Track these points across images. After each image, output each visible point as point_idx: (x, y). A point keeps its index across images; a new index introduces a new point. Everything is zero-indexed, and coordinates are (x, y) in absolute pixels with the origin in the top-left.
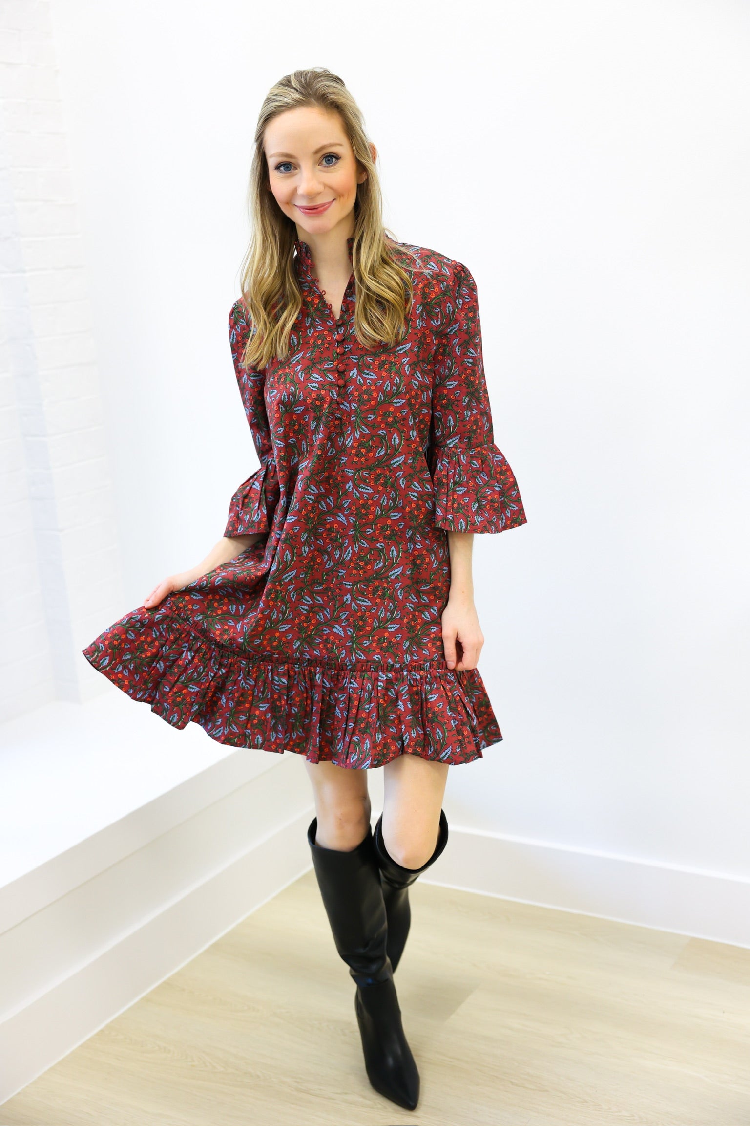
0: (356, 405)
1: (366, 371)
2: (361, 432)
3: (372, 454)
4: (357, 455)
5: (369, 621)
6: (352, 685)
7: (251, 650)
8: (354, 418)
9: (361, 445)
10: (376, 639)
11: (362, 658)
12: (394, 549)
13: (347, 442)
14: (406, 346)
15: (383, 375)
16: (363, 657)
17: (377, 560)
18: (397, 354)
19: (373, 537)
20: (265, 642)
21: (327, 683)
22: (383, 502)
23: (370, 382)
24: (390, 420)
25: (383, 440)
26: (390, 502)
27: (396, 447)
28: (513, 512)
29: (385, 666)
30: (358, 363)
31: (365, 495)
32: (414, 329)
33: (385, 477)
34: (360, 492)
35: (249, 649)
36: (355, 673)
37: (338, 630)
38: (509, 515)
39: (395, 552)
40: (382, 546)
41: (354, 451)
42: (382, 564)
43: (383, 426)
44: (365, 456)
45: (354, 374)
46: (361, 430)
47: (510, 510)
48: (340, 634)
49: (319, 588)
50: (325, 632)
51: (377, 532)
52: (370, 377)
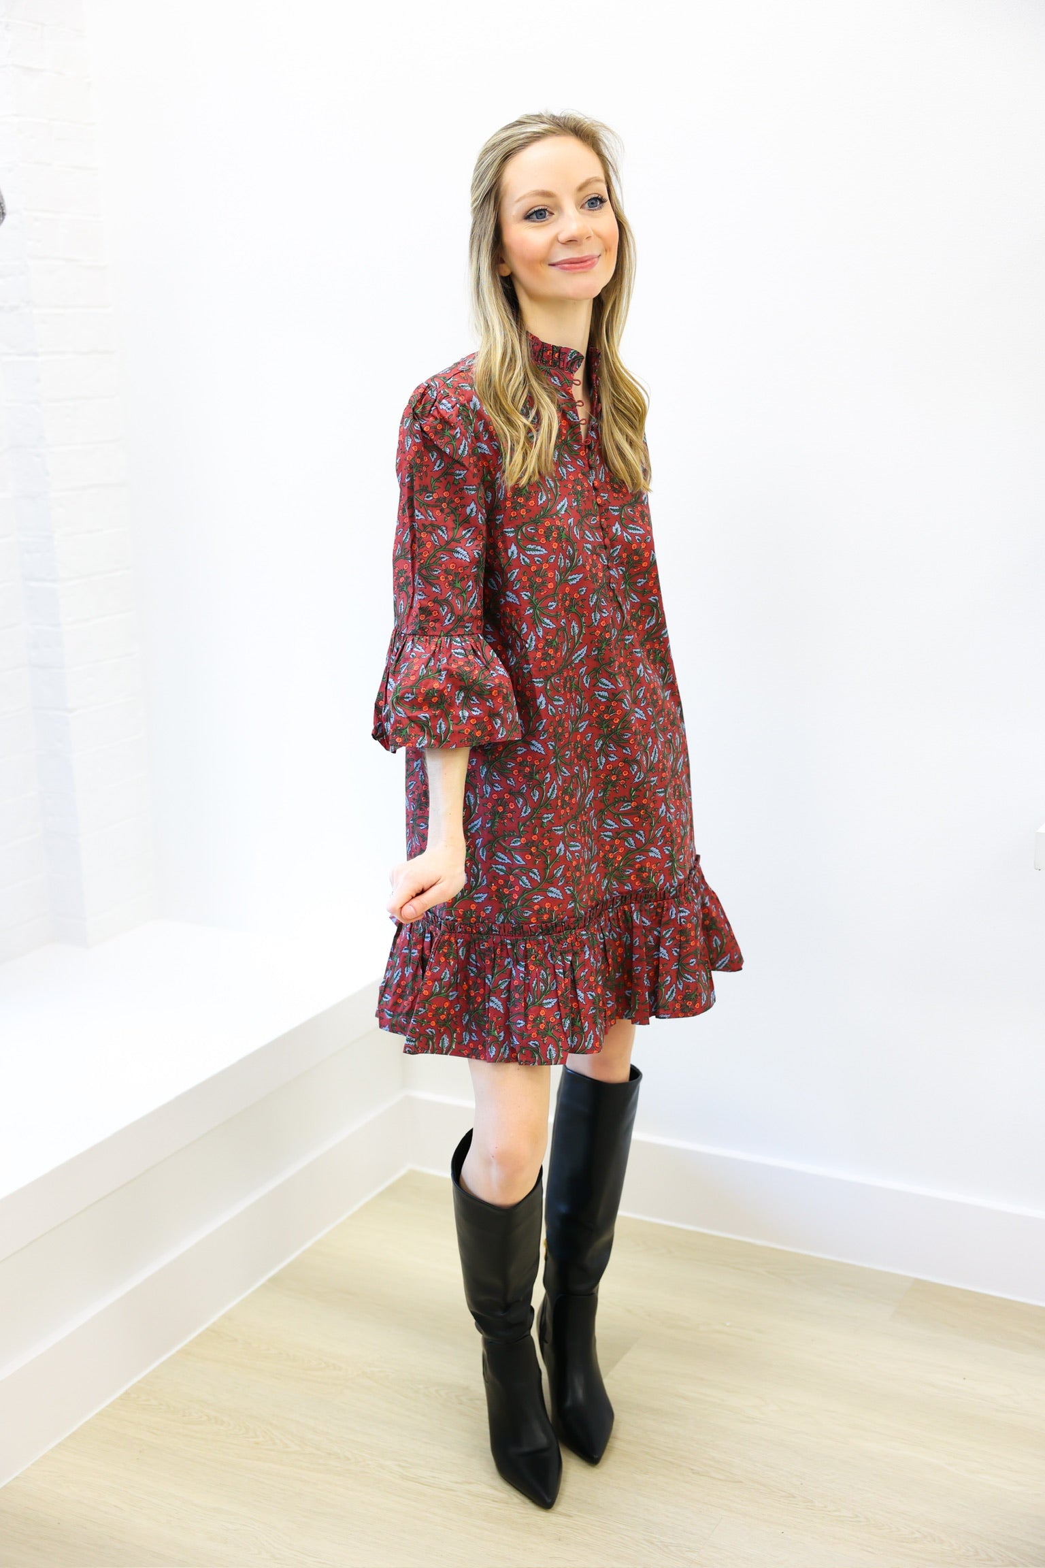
0: (623, 569)
1: (631, 526)
2: (630, 601)
3: (642, 626)
5: (678, 831)
8: (624, 586)
17: (669, 754)
23: (639, 538)
26: (660, 679)
39: (678, 738)
43: (655, 591)
44: (636, 630)
45: (617, 530)
48: (656, 856)
49: (626, 807)
50: (638, 860)
51: (666, 720)
52: (637, 532)
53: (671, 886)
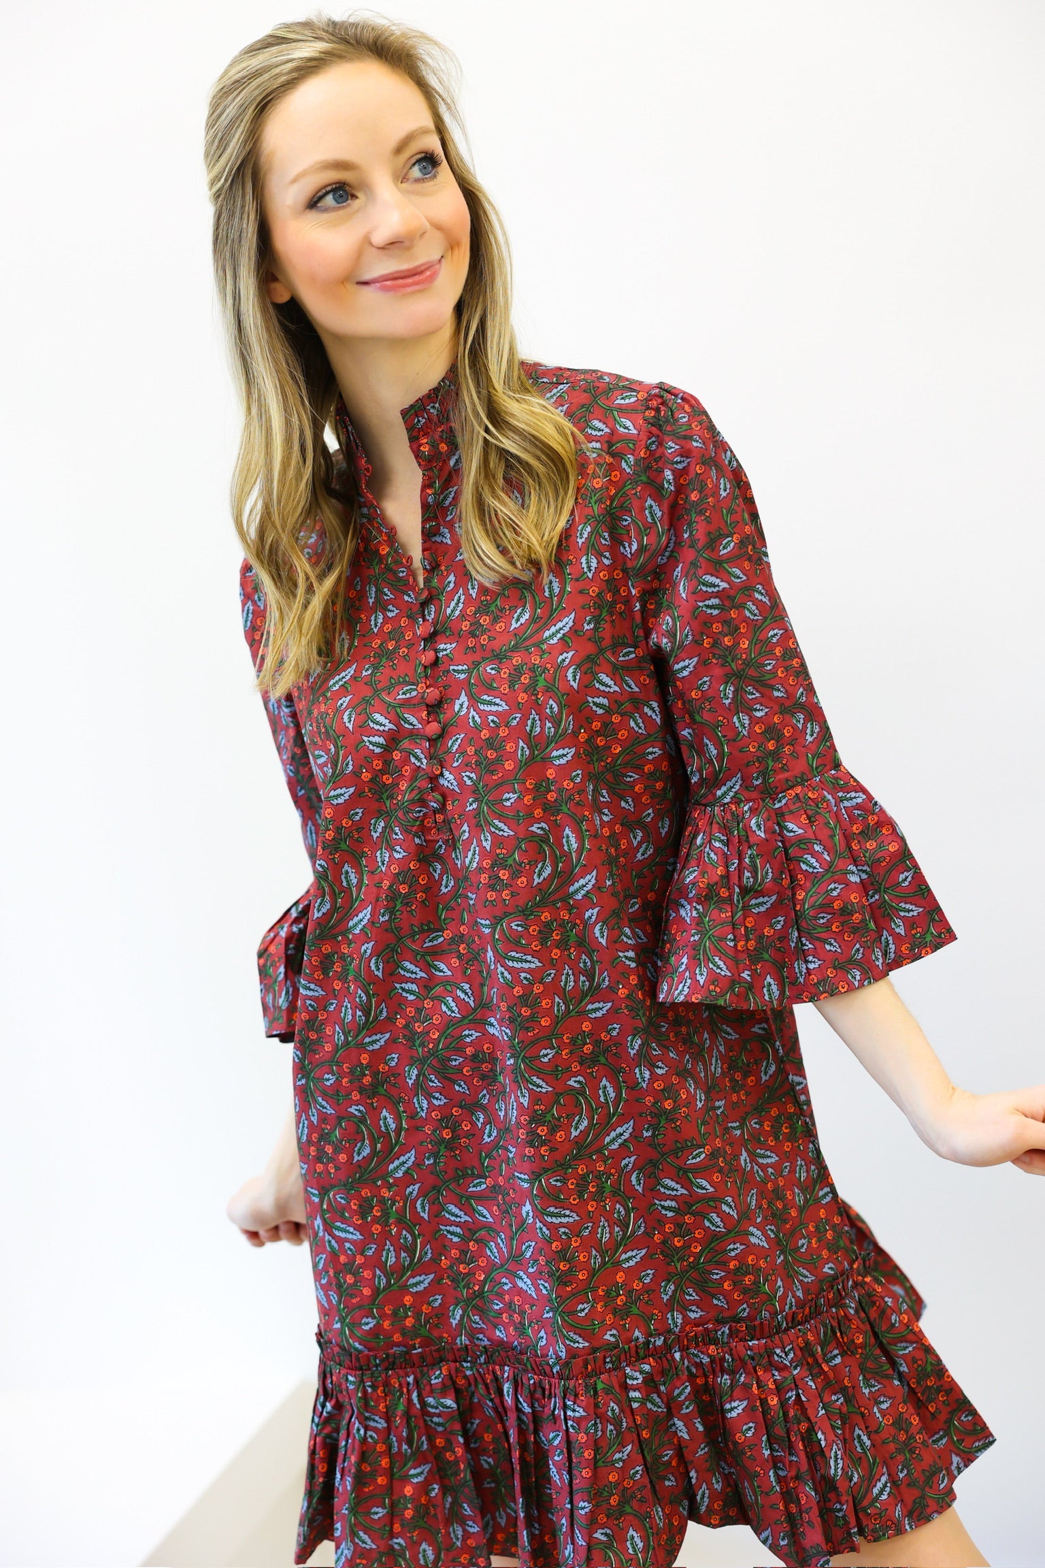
0: (473, 775)
1: (485, 697)
2: (492, 833)
3: (525, 878)
5: (581, 1257)
6: (569, 1413)
7: (360, 1347)
8: (473, 805)
9: (499, 863)
10: (601, 1293)
11: (581, 1346)
12: (608, 1084)
13: (467, 861)
14: (564, 623)
15: (520, 700)
16: (582, 1344)
17: (574, 1115)
18: (544, 647)
19: (557, 1066)
20: (386, 1324)
21: (525, 1404)
22: (566, 982)
23: (495, 719)
24: (551, 796)
26: (582, 978)
27: (574, 854)
28: (910, 923)
30: (468, 680)
31: (523, 975)
32: (577, 580)
33: (562, 925)
34: (511, 970)
35: (357, 1345)
36: (571, 1384)
37: (525, 1283)
38: (901, 931)
39: (610, 1090)
40: (579, 1082)
41: (484, 878)
42: (585, 1123)
43: (538, 812)
44: (509, 886)
46: (493, 830)
47: (903, 919)
48: (529, 1292)
51: (563, 1053)
52: (494, 708)
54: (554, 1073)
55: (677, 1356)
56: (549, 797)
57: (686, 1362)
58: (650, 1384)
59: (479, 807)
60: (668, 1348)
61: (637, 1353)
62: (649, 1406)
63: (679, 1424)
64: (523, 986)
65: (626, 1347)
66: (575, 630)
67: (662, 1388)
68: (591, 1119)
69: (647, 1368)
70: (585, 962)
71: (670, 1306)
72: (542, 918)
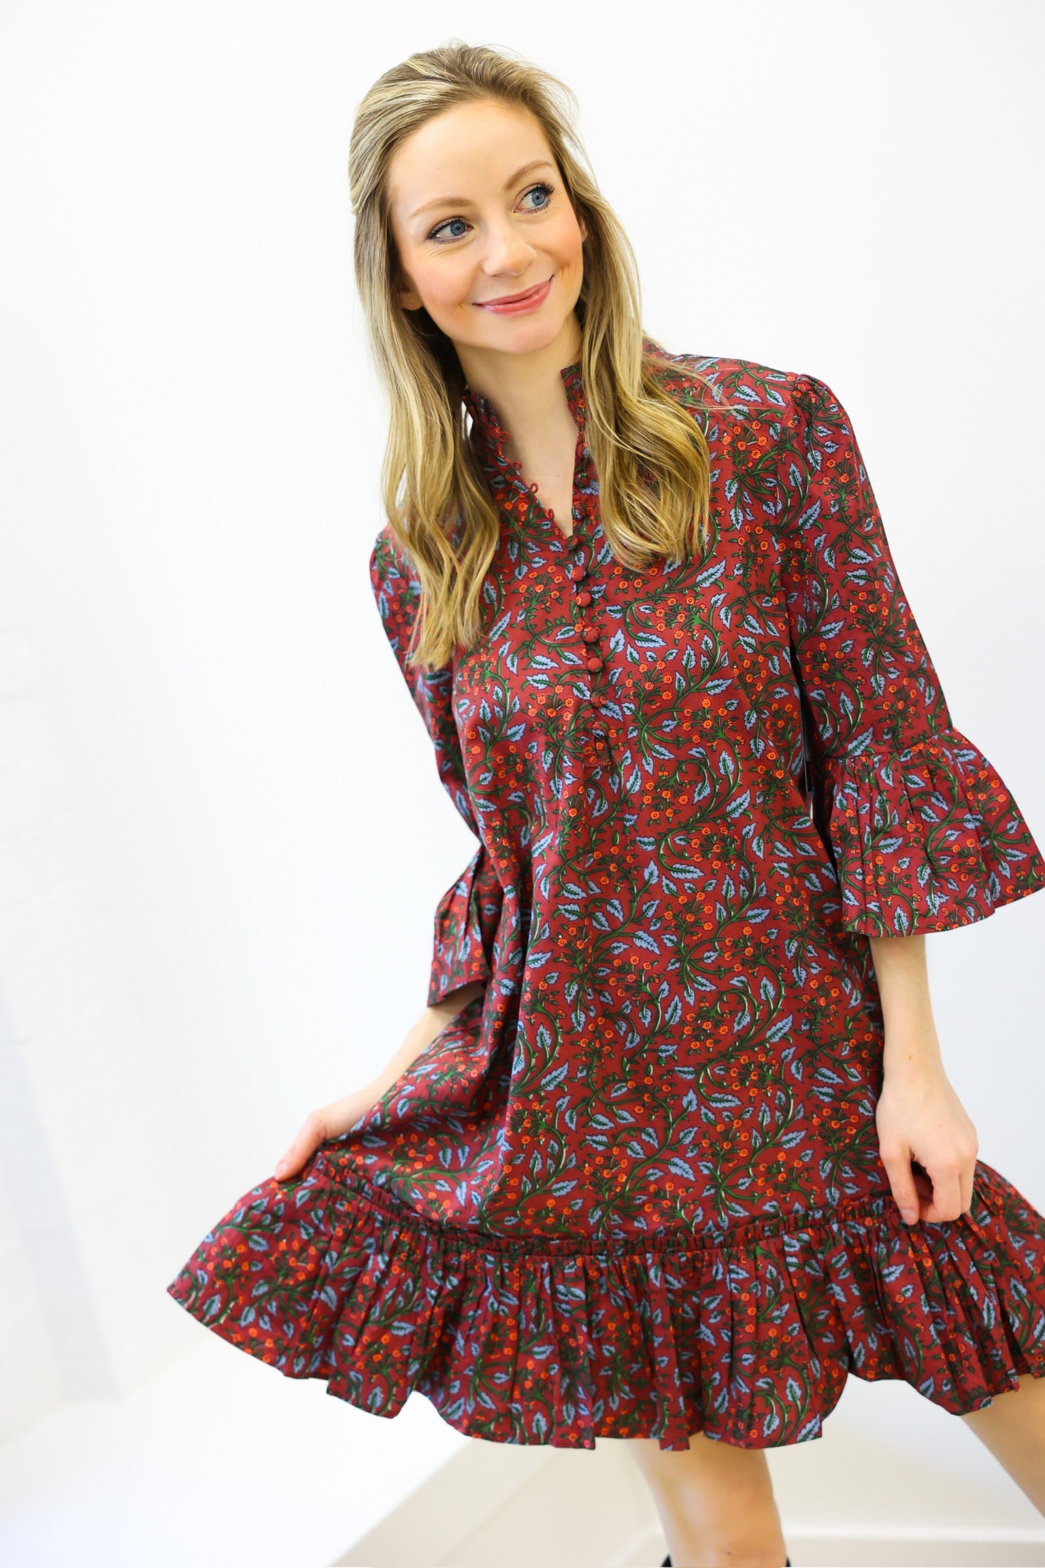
0: (632, 706)
1: (641, 634)
2: (654, 758)
3: (686, 797)
4: (655, 807)
5: (742, 1138)
6: (733, 1276)
7: (501, 1236)
8: (635, 734)
9: (661, 784)
10: (762, 1170)
11: (742, 1215)
12: (768, 983)
13: (630, 785)
15: (676, 637)
16: (744, 1214)
17: (737, 1012)
18: (698, 589)
19: (720, 967)
20: (528, 1222)
21: (675, 1282)
22: (727, 891)
23: (653, 654)
24: (707, 724)
25: (703, 768)
26: (742, 888)
27: (731, 776)
28: (1015, 866)
29: (792, 1222)
30: (624, 618)
31: (687, 885)
34: (676, 881)
35: (498, 1234)
36: (735, 1250)
37: (681, 1168)
38: (1007, 873)
39: (770, 988)
40: (742, 982)
41: (647, 799)
42: (748, 1018)
43: (696, 738)
44: (672, 804)
45: (617, 643)
46: (654, 754)
47: (1009, 863)
48: (685, 1176)
49: (620, 1091)
50: (652, 1178)
51: (726, 955)
52: (651, 645)
53: (718, 1227)
54: (716, 973)
55: (835, 1227)
56: (705, 725)
57: (843, 1233)
58: (807, 1252)
59: (639, 735)
60: (826, 1220)
61: (796, 1223)
62: (808, 1269)
63: (837, 1289)
64: (687, 895)
65: (785, 1218)
66: (726, 575)
67: (820, 1256)
68: (753, 1015)
69: (805, 1237)
70: (744, 873)
71: (828, 1183)
72: (703, 832)
